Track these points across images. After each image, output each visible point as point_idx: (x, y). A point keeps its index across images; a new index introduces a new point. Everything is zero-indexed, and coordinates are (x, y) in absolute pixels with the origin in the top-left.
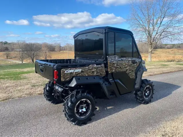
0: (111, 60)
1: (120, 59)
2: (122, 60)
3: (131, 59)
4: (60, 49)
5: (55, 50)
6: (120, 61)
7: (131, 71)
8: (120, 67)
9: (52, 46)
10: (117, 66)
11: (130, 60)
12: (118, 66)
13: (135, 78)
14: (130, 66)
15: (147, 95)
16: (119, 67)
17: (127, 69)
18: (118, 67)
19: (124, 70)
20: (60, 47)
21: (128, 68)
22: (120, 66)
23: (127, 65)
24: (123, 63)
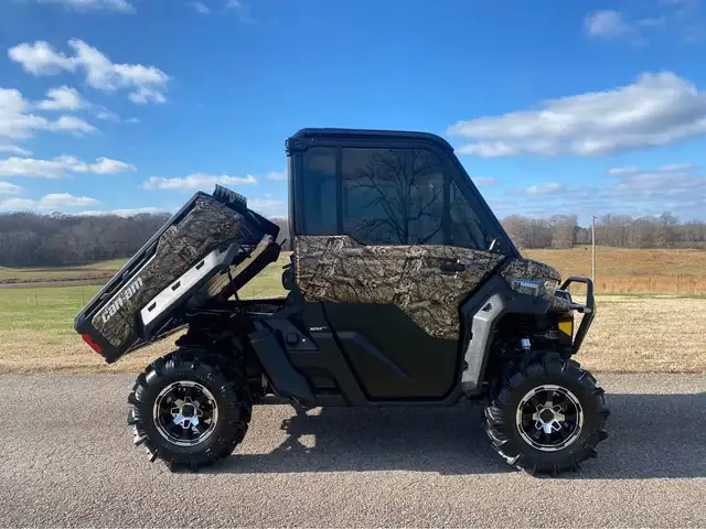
0: (308, 252)
1: (359, 251)
2: (369, 255)
3: (423, 253)
4: (576, 239)
5: (553, 242)
6: (355, 256)
7: (426, 304)
8: (359, 282)
9: (541, 228)
10: (340, 278)
11: (414, 254)
12: (345, 275)
13: (455, 336)
14: (416, 281)
15: (549, 431)
16: (352, 281)
17: (397, 291)
18: (342, 282)
19: (383, 295)
20: (577, 229)
21: (403, 289)
22: (356, 277)
23: (398, 274)
24: (374, 266)
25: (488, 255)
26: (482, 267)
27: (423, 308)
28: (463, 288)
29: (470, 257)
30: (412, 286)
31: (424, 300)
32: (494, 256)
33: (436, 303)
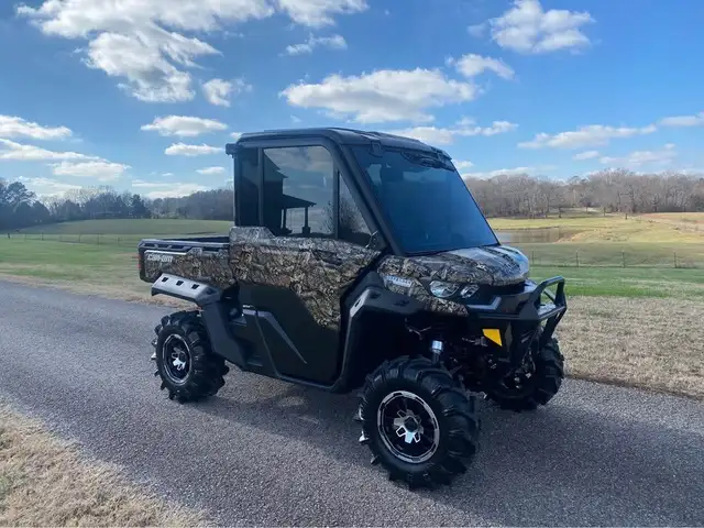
1: (268, 241)
2: (274, 245)
3: (312, 246)
6: (265, 246)
7: (314, 294)
8: (267, 269)
10: (255, 265)
11: (305, 247)
12: (258, 262)
13: (335, 327)
14: (306, 272)
16: (262, 268)
17: (292, 279)
18: (256, 268)
19: (283, 282)
21: (296, 279)
22: (265, 265)
23: (292, 264)
24: (277, 255)
25: (364, 250)
26: (357, 262)
27: (311, 298)
28: (341, 282)
29: (348, 251)
30: (302, 276)
31: (312, 290)
32: (370, 251)
33: (320, 294)
